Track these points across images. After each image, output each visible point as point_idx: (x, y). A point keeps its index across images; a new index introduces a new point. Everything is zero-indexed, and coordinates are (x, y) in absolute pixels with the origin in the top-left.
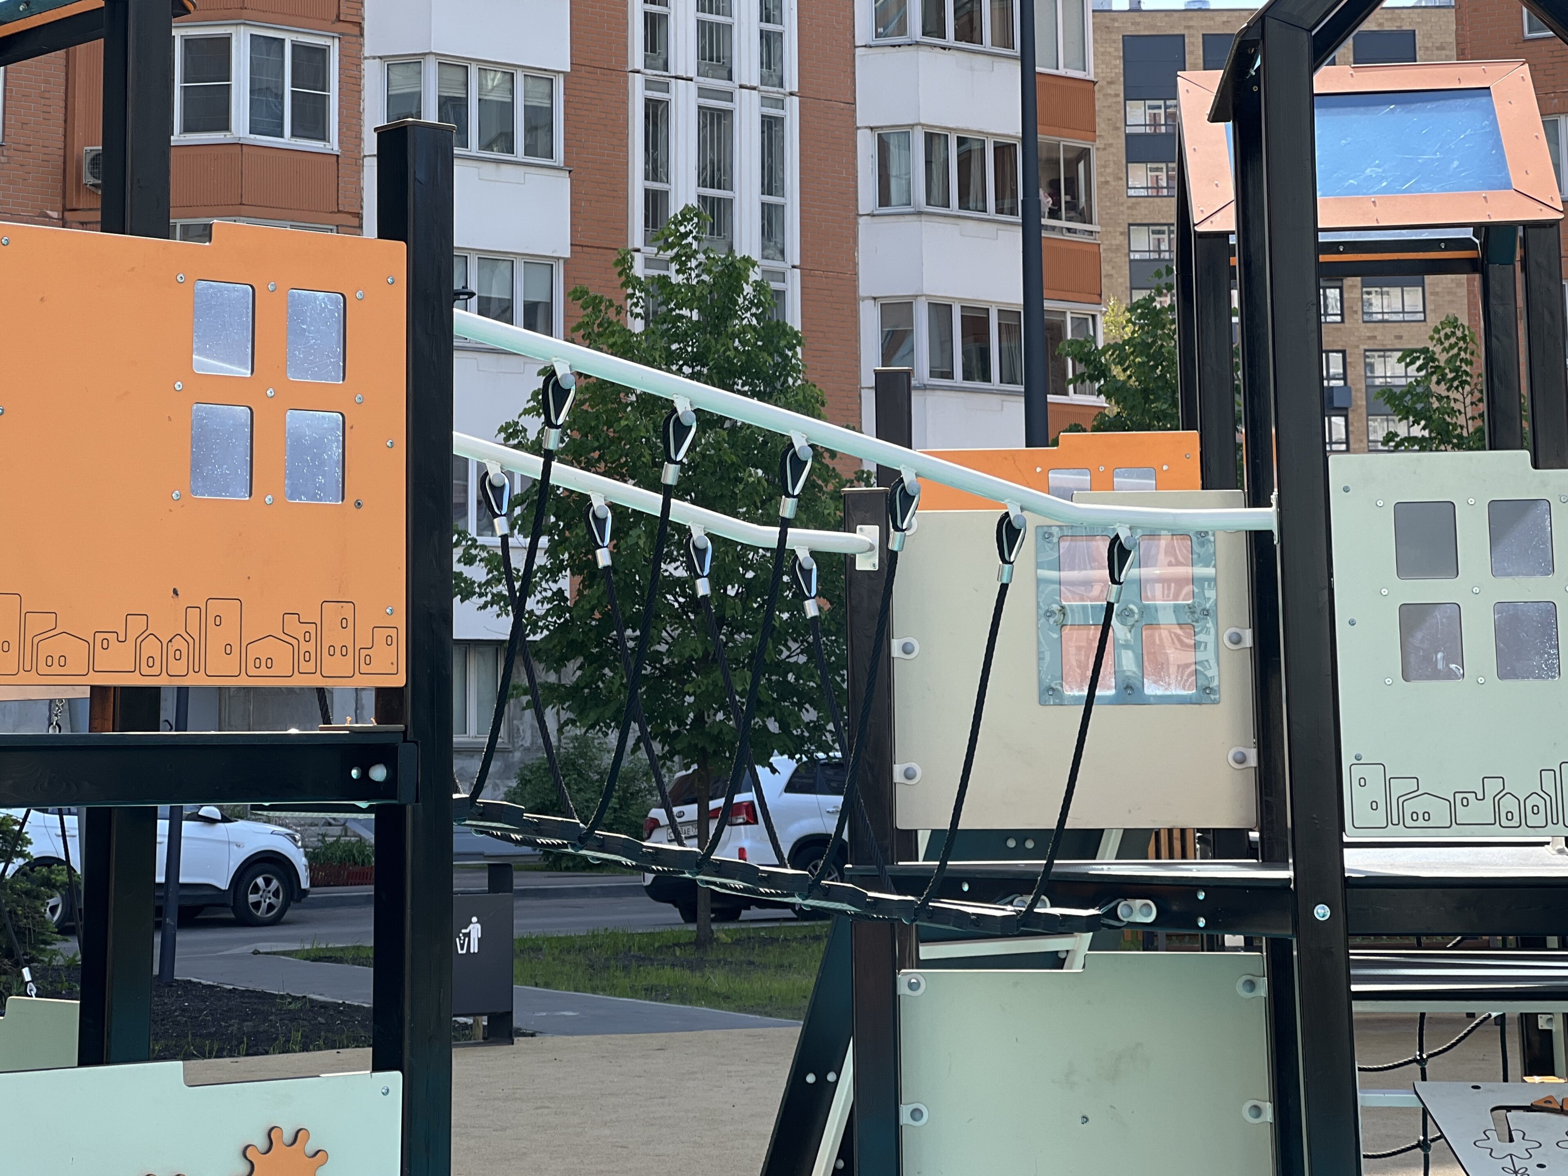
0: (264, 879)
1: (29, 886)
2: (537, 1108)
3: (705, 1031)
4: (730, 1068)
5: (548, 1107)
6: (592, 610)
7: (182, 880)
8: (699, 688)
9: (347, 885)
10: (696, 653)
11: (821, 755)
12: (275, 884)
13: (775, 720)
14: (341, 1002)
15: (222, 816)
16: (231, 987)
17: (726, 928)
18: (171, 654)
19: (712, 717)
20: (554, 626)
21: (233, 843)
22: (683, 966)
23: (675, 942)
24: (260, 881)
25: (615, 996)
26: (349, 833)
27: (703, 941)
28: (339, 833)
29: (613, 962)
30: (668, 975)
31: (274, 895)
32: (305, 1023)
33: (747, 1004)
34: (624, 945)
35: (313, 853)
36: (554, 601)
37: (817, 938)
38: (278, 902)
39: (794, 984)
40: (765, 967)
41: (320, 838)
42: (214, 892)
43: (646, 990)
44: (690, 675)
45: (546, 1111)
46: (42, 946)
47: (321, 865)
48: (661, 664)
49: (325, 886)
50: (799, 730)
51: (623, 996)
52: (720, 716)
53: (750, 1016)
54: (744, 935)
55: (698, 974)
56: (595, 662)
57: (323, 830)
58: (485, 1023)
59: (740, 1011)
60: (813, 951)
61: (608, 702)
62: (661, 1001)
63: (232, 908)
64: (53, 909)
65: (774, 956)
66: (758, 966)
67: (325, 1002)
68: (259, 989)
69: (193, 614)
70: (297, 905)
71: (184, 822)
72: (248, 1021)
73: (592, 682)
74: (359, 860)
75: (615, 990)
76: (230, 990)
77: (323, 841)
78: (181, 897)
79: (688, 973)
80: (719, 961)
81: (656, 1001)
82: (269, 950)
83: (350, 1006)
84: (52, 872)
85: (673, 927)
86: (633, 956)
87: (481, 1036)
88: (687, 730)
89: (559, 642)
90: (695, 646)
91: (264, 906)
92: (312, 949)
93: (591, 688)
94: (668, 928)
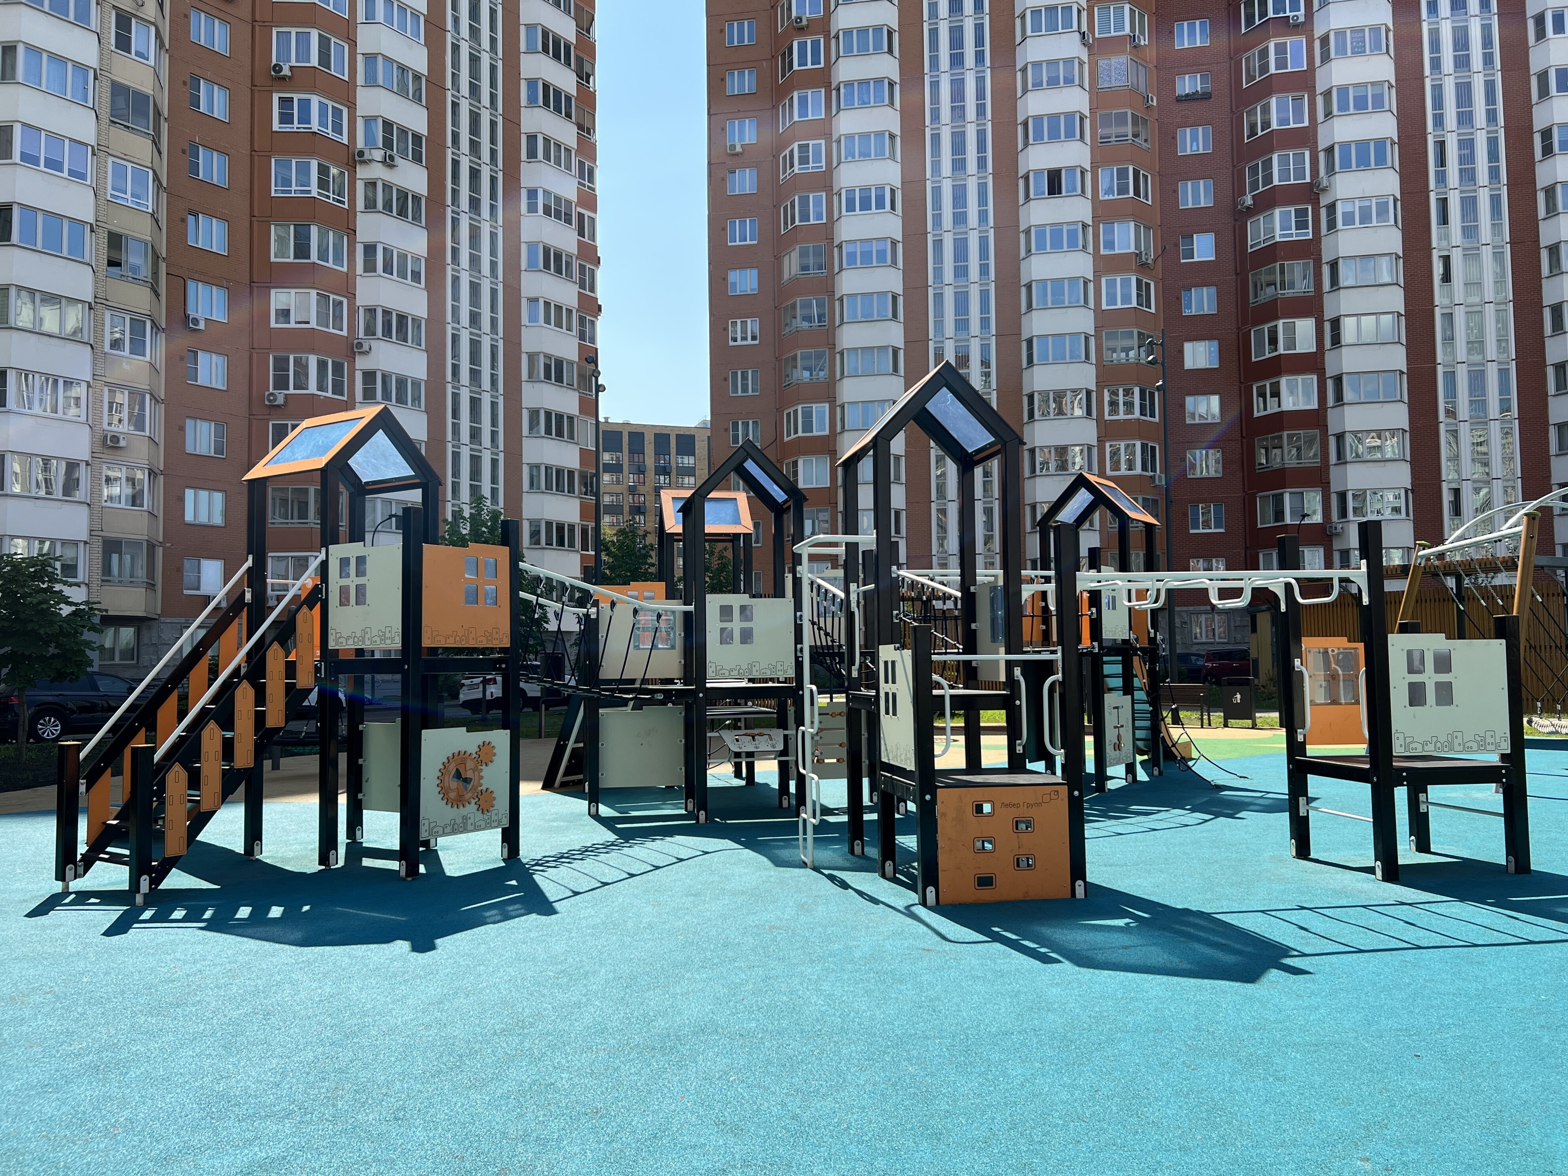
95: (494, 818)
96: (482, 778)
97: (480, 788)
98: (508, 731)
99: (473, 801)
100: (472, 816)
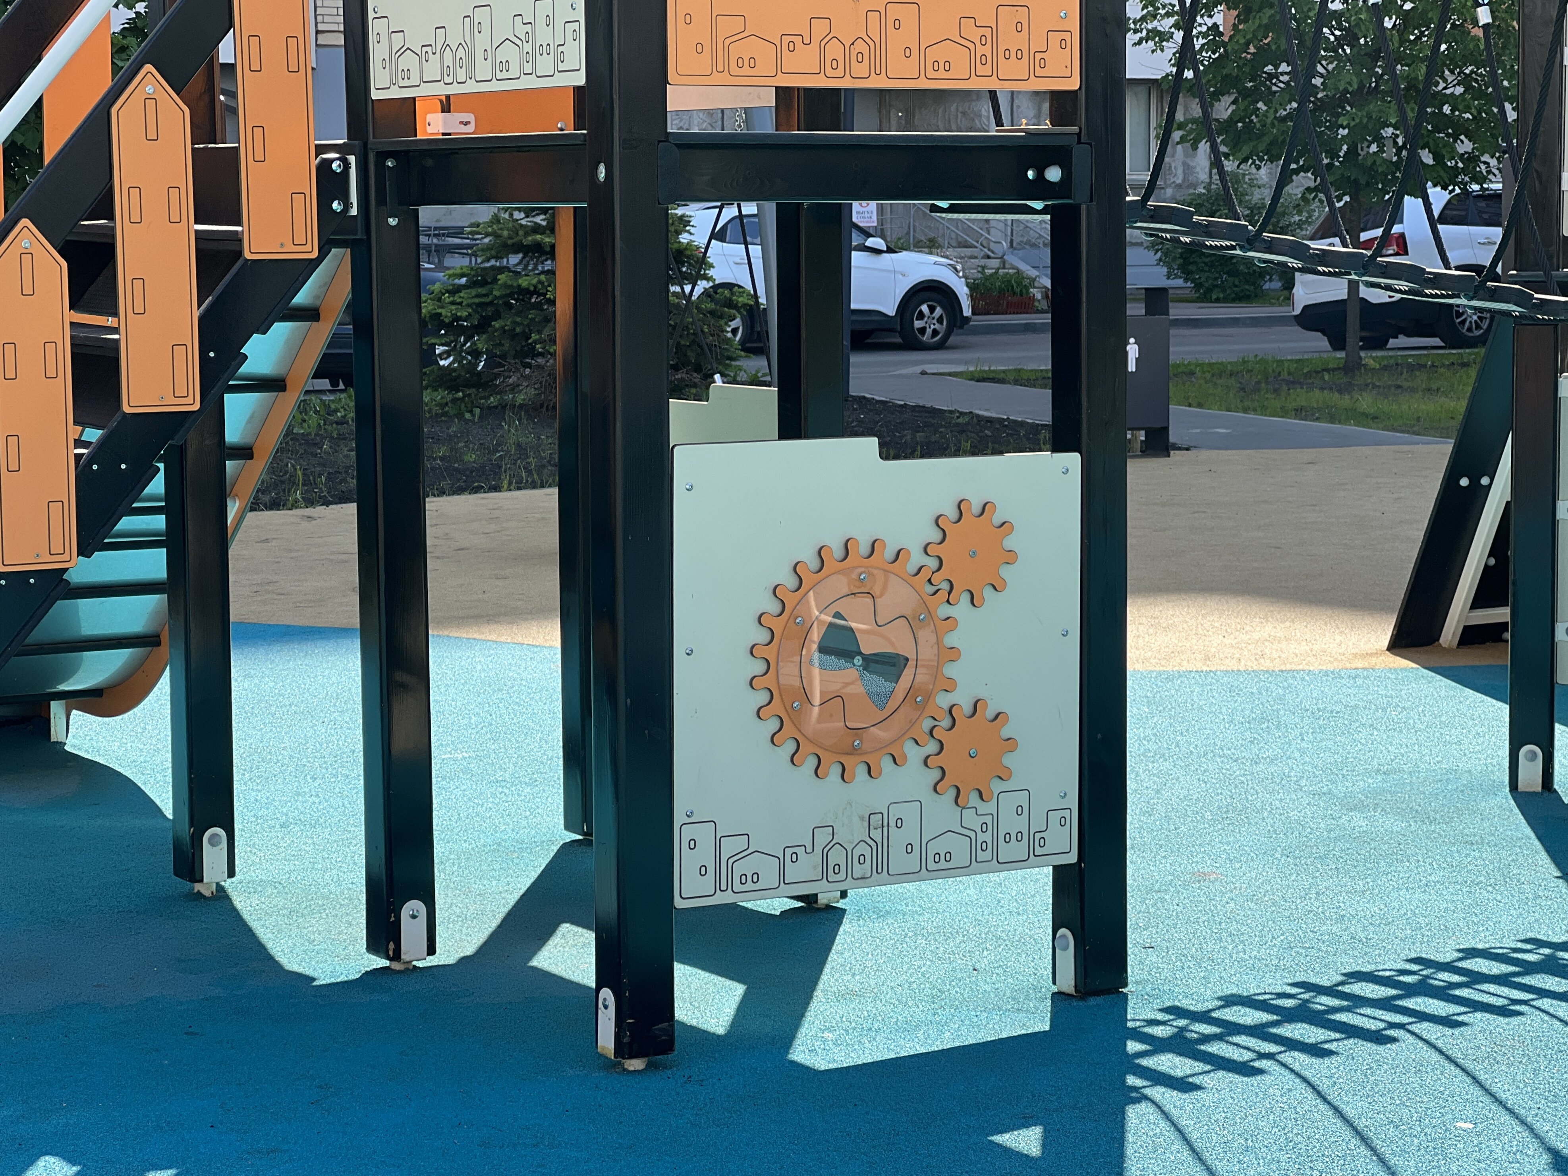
0: (929, 306)
1: (713, 306)
2: (1194, 513)
3: (1353, 448)
4: (1379, 480)
5: (1205, 512)
6: (1247, 45)
7: (853, 306)
8: (1354, 120)
9: (1006, 314)
10: (1351, 86)
11: (1476, 187)
12: (938, 311)
13: (1430, 152)
14: (1005, 417)
15: (888, 247)
16: (902, 403)
17: (1374, 355)
18: (854, 58)
19: (1365, 149)
20: (1208, 61)
21: (899, 272)
22: (1331, 389)
23: (1323, 367)
24: (924, 308)
25: (1266, 415)
26: (1007, 266)
27: (1351, 368)
28: (997, 266)
29: (1263, 385)
30: (1317, 397)
31: (938, 321)
32: (973, 435)
33: (1395, 424)
34: (1273, 371)
35: (973, 283)
36: (1209, 36)
37: (1465, 365)
38: (942, 328)
39: (1442, 407)
40: (1413, 390)
41: (980, 269)
42: (883, 318)
43: (1297, 410)
44: (1344, 108)
45: (1203, 515)
46: (728, 362)
47: (981, 294)
48: (1316, 97)
49: (985, 314)
50: (1453, 162)
51: (1274, 416)
52: (1374, 148)
53: (1398, 434)
54: (1392, 361)
55: (1347, 397)
56: (1249, 96)
57: (983, 262)
58: (1143, 438)
59: (1388, 430)
60: (1461, 377)
61: (1262, 135)
62: (1311, 421)
63: (900, 333)
64: (734, 331)
65: (1422, 381)
66: (1406, 390)
67: (991, 417)
68: (929, 405)
69: (874, 17)
70: (960, 331)
71: (853, 253)
72: (919, 432)
73: (1245, 117)
74: (1018, 290)
75: (1266, 410)
76: (901, 406)
77: (983, 273)
78: (853, 322)
79: (1337, 395)
80: (1367, 385)
81: (1306, 420)
82: (936, 371)
83: (1015, 421)
84: (733, 294)
85: (1322, 354)
86: (1283, 380)
87: (1139, 449)
88: (1340, 162)
89: (1214, 77)
90: (1349, 78)
91: (929, 331)
92: (976, 371)
93: (1244, 123)
94: (1316, 355)
95: (1010, 823)
96: (953, 653)
97: (943, 701)
98: (1073, 460)
99: (914, 754)
100: (910, 813)
